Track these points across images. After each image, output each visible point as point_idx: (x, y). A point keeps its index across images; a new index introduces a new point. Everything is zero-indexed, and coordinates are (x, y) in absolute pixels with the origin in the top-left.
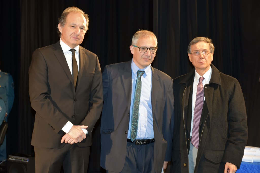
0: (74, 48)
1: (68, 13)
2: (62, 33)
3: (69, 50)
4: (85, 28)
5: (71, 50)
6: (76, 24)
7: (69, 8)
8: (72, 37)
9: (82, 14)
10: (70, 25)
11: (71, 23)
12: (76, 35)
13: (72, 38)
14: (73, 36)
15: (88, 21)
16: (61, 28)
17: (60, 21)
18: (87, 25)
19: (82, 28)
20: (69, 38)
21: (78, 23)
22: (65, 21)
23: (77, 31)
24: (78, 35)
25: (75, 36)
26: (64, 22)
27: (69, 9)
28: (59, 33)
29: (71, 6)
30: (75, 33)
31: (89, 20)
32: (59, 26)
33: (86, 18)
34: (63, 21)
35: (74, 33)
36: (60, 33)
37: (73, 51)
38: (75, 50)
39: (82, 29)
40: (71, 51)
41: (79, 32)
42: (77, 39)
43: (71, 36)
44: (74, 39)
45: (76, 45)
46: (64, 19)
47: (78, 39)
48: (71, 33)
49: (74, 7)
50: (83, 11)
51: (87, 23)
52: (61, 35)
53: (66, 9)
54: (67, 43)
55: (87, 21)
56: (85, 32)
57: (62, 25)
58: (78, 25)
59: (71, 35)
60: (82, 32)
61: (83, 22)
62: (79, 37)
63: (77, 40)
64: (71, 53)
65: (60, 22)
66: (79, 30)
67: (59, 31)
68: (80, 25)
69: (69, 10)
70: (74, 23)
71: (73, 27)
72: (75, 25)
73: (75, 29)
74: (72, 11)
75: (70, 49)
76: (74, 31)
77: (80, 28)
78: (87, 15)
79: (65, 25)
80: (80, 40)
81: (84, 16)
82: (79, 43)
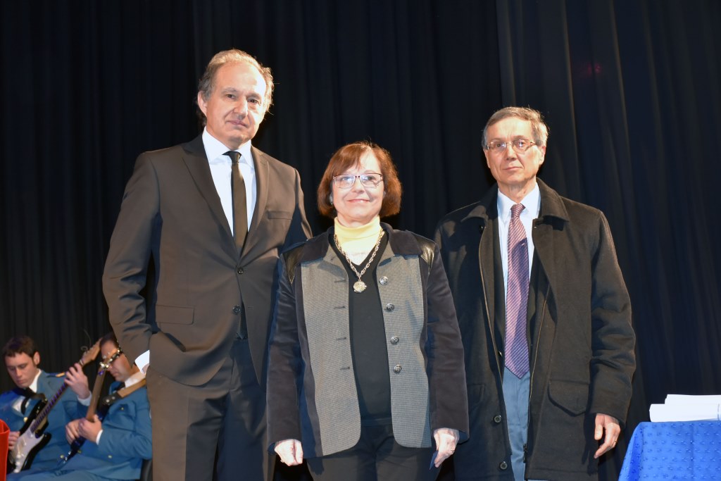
0: (237, 149)
1: (220, 65)
2: (205, 114)
3: (224, 154)
4: (263, 100)
5: (227, 154)
6: (237, 88)
8: (229, 121)
9: (255, 66)
10: (223, 93)
11: (225, 87)
12: (238, 115)
13: (229, 124)
14: (231, 119)
15: (271, 83)
16: (205, 102)
17: (200, 85)
19: (253, 99)
20: (222, 123)
21: (244, 88)
22: (212, 84)
23: (241, 106)
24: (243, 116)
25: (236, 119)
26: (209, 89)
27: (223, 55)
28: (200, 114)
29: (227, 47)
30: (236, 111)
31: (274, 81)
32: (199, 98)
33: (265, 78)
34: (206, 85)
35: (233, 110)
36: (203, 115)
38: (241, 155)
39: (253, 101)
40: (228, 157)
41: (246, 107)
42: (240, 126)
43: (228, 118)
44: (234, 126)
45: (239, 141)
46: (208, 78)
47: (244, 125)
48: (226, 111)
50: (258, 60)
51: (267, 89)
52: (206, 119)
53: (215, 57)
54: (219, 135)
55: (267, 84)
57: (207, 95)
58: (241, 90)
59: (225, 116)
60: (253, 108)
61: (255, 83)
62: (245, 121)
63: (240, 129)
64: (228, 158)
65: (200, 88)
66: (246, 103)
67: (200, 111)
68: (247, 92)
69: (221, 58)
70: (233, 87)
71: (230, 96)
72: (235, 91)
73: (236, 102)
74: (228, 61)
75: (227, 150)
76: (233, 107)
77: (247, 98)
78: (268, 69)
79: (210, 92)
80: (250, 129)
81: (260, 72)
82: (250, 134)
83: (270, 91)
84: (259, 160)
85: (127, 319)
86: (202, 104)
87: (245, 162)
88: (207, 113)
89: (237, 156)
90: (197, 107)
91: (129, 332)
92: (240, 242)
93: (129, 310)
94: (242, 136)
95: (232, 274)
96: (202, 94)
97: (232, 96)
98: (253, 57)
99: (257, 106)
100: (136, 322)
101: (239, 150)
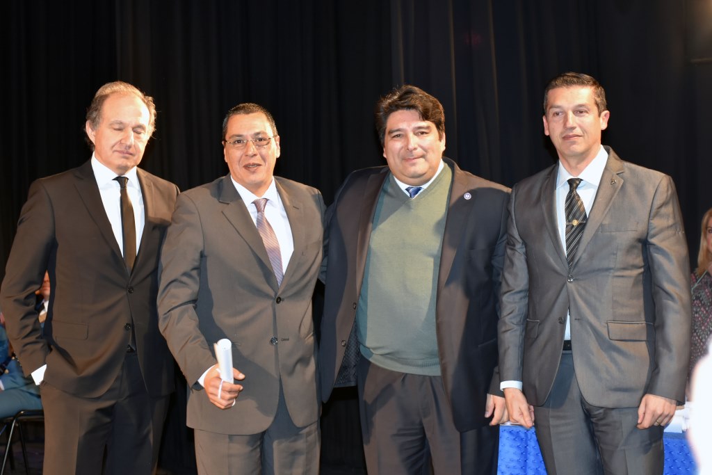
0: (124, 174)
1: (106, 96)
2: (94, 142)
3: (114, 180)
4: (147, 130)
5: (116, 179)
6: (125, 121)
7: (107, 85)
8: (116, 151)
9: (139, 96)
10: (111, 124)
11: (113, 120)
12: (124, 146)
13: (116, 154)
14: (119, 149)
15: (153, 111)
16: (93, 130)
17: (88, 115)
18: (150, 121)
19: (137, 129)
20: (110, 153)
21: (129, 120)
22: (99, 115)
23: (127, 137)
24: (130, 147)
25: (123, 149)
26: (97, 119)
28: (88, 141)
30: (123, 142)
32: (87, 127)
33: (148, 107)
34: (94, 115)
35: (120, 141)
36: (91, 142)
37: (122, 180)
38: (128, 179)
39: (138, 132)
41: (132, 139)
42: (127, 155)
43: (114, 149)
44: (121, 155)
45: (126, 169)
46: (96, 110)
47: (131, 154)
48: (113, 142)
49: (118, 83)
50: (141, 91)
51: (150, 118)
52: (94, 146)
54: (107, 163)
55: (150, 113)
56: (146, 136)
57: (95, 123)
58: (127, 123)
59: (113, 146)
60: (139, 138)
61: (139, 114)
62: (131, 151)
63: (127, 158)
64: (116, 183)
65: (89, 118)
66: (132, 134)
68: (133, 124)
69: (107, 89)
70: (119, 120)
72: (122, 123)
73: (123, 135)
74: (113, 92)
75: (116, 176)
76: (120, 138)
77: (133, 129)
78: (150, 98)
79: (98, 123)
80: (135, 158)
81: (144, 102)
82: (136, 161)
83: (153, 118)
84: (144, 182)
85: (26, 334)
86: (90, 132)
87: (132, 186)
89: (125, 181)
90: (85, 135)
91: (28, 347)
92: (130, 264)
93: (26, 326)
94: (129, 164)
95: (124, 293)
96: (90, 124)
97: (121, 128)
98: (137, 88)
99: (142, 135)
100: (32, 338)
101: (127, 175)
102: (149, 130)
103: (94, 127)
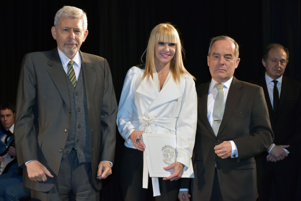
1: (270, 49)
10: (272, 60)
12: (277, 67)
13: (274, 71)
14: (275, 69)
16: (265, 62)
18: (287, 58)
19: (282, 61)
20: (271, 71)
22: (267, 56)
23: (278, 64)
34: (265, 56)
35: (275, 66)
37: (275, 82)
38: (277, 81)
44: (276, 71)
48: (272, 67)
54: (271, 75)
55: (287, 55)
56: (285, 64)
58: (278, 58)
59: (273, 68)
61: (283, 55)
63: (278, 73)
64: (273, 84)
66: (280, 63)
68: (280, 59)
72: (275, 59)
73: (276, 63)
74: (272, 47)
75: (272, 80)
77: (280, 61)
79: (267, 59)
80: (281, 72)
86: (264, 63)
88: (266, 66)
94: (279, 75)
97: (275, 61)
101: (278, 80)
102: (287, 61)
103: (265, 60)
